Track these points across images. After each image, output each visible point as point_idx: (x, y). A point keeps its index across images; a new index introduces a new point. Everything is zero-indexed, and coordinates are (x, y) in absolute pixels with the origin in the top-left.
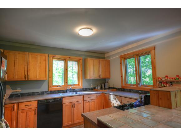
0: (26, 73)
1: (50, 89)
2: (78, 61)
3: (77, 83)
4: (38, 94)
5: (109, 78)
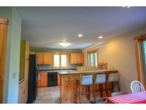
0: (43, 61)
1: (53, 68)
3: (66, 66)
4: (48, 70)
5: (83, 64)
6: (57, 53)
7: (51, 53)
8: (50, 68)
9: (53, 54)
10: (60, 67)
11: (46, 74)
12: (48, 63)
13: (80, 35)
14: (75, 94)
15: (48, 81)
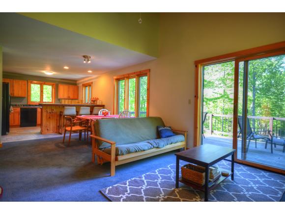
1: (29, 103)
2: (52, 85)
3: (51, 101)
6: (35, 82)
7: (26, 82)
8: (24, 102)
9: (29, 83)
10: (40, 102)
11: (18, 110)
12: (20, 95)
13: (66, 68)
14: (58, 125)
15: (21, 118)
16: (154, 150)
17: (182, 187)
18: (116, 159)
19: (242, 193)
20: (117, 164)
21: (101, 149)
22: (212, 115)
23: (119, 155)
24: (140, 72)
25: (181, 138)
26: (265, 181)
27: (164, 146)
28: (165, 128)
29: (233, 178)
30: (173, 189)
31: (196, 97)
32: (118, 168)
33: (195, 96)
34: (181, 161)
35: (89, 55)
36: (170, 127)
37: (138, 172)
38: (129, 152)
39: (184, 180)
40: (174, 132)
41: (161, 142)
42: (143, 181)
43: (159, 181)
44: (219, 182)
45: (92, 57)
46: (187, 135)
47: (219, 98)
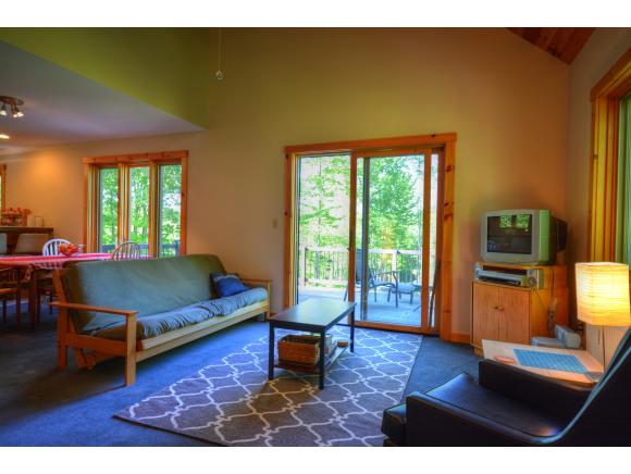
16: (215, 321)
17: (281, 375)
18: (139, 348)
19: (367, 367)
20: (141, 357)
21: (89, 332)
22: (306, 249)
23: (145, 338)
24: (163, 154)
25: (261, 293)
26: (393, 346)
27: (231, 311)
28: (228, 276)
29: (352, 350)
30: (264, 382)
31: (288, 214)
32: (142, 366)
33: (286, 214)
34: (276, 330)
35: (17, 97)
36: (237, 274)
37: (187, 368)
38: (165, 329)
39: (284, 363)
40: (244, 284)
41: (226, 303)
42: (204, 382)
43: (236, 375)
44: (334, 358)
45: (27, 104)
46: (272, 288)
47: (311, 216)
